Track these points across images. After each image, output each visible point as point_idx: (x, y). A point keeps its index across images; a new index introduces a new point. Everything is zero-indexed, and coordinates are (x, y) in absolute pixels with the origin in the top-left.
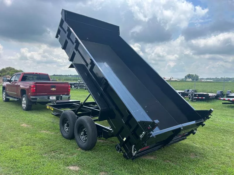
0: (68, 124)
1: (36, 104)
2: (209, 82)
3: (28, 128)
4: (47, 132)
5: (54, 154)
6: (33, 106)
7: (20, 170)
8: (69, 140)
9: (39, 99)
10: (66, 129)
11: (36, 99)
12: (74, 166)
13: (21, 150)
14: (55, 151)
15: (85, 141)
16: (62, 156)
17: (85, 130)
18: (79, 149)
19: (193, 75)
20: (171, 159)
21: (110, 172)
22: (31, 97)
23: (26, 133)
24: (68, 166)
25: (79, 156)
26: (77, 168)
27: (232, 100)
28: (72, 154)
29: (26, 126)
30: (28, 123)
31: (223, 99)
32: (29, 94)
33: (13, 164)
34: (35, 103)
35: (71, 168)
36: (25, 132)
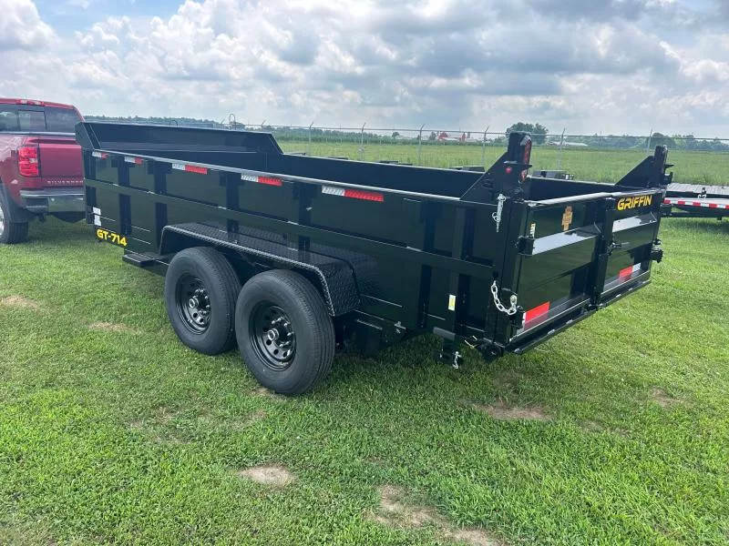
0: (201, 296)
1: (43, 220)
2: (576, 148)
3: (37, 316)
4: (116, 328)
5: (170, 417)
6: (34, 227)
7: (48, 501)
8: (213, 358)
9: (55, 200)
10: (195, 315)
11: (42, 201)
12: (267, 465)
13: (31, 409)
14: (169, 405)
15: (283, 361)
16: (204, 426)
17: (283, 322)
18: (263, 391)
19: (531, 126)
20: (601, 416)
21: (414, 486)
22: (25, 194)
23: (33, 335)
24: (243, 466)
25: (271, 422)
26: (283, 477)
27: (708, 206)
28: (244, 415)
29: (24, 304)
30: (30, 290)
31: (676, 203)
32: (15, 182)
33: (13, 478)
34: (41, 215)
35: (260, 475)
36: (26, 332)
